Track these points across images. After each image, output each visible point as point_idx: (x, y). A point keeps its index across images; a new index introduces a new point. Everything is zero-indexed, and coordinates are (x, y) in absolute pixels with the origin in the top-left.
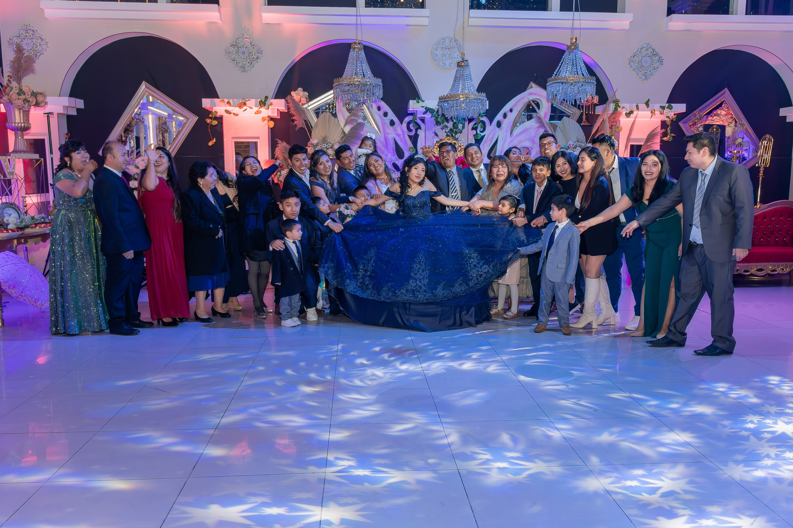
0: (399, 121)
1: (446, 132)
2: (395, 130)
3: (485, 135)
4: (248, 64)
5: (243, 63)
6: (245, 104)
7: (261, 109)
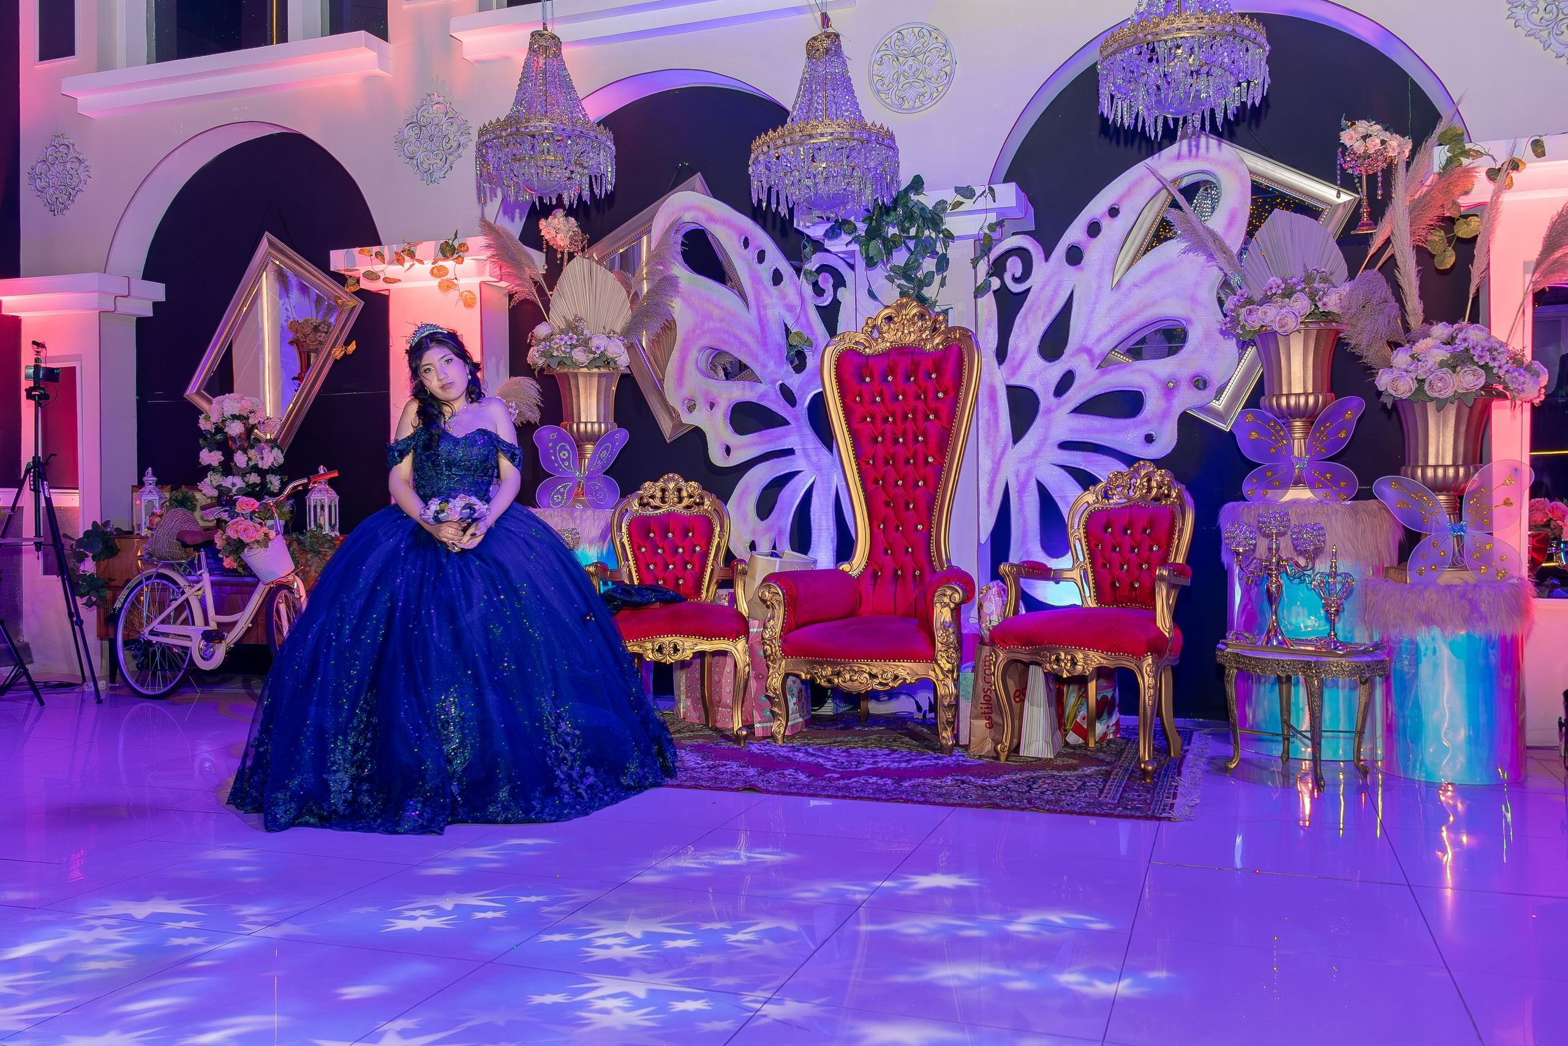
0: (791, 269)
1: (899, 286)
2: (783, 296)
3: (1029, 290)
4: (441, 164)
5: (429, 162)
6: (412, 255)
7: (440, 263)
